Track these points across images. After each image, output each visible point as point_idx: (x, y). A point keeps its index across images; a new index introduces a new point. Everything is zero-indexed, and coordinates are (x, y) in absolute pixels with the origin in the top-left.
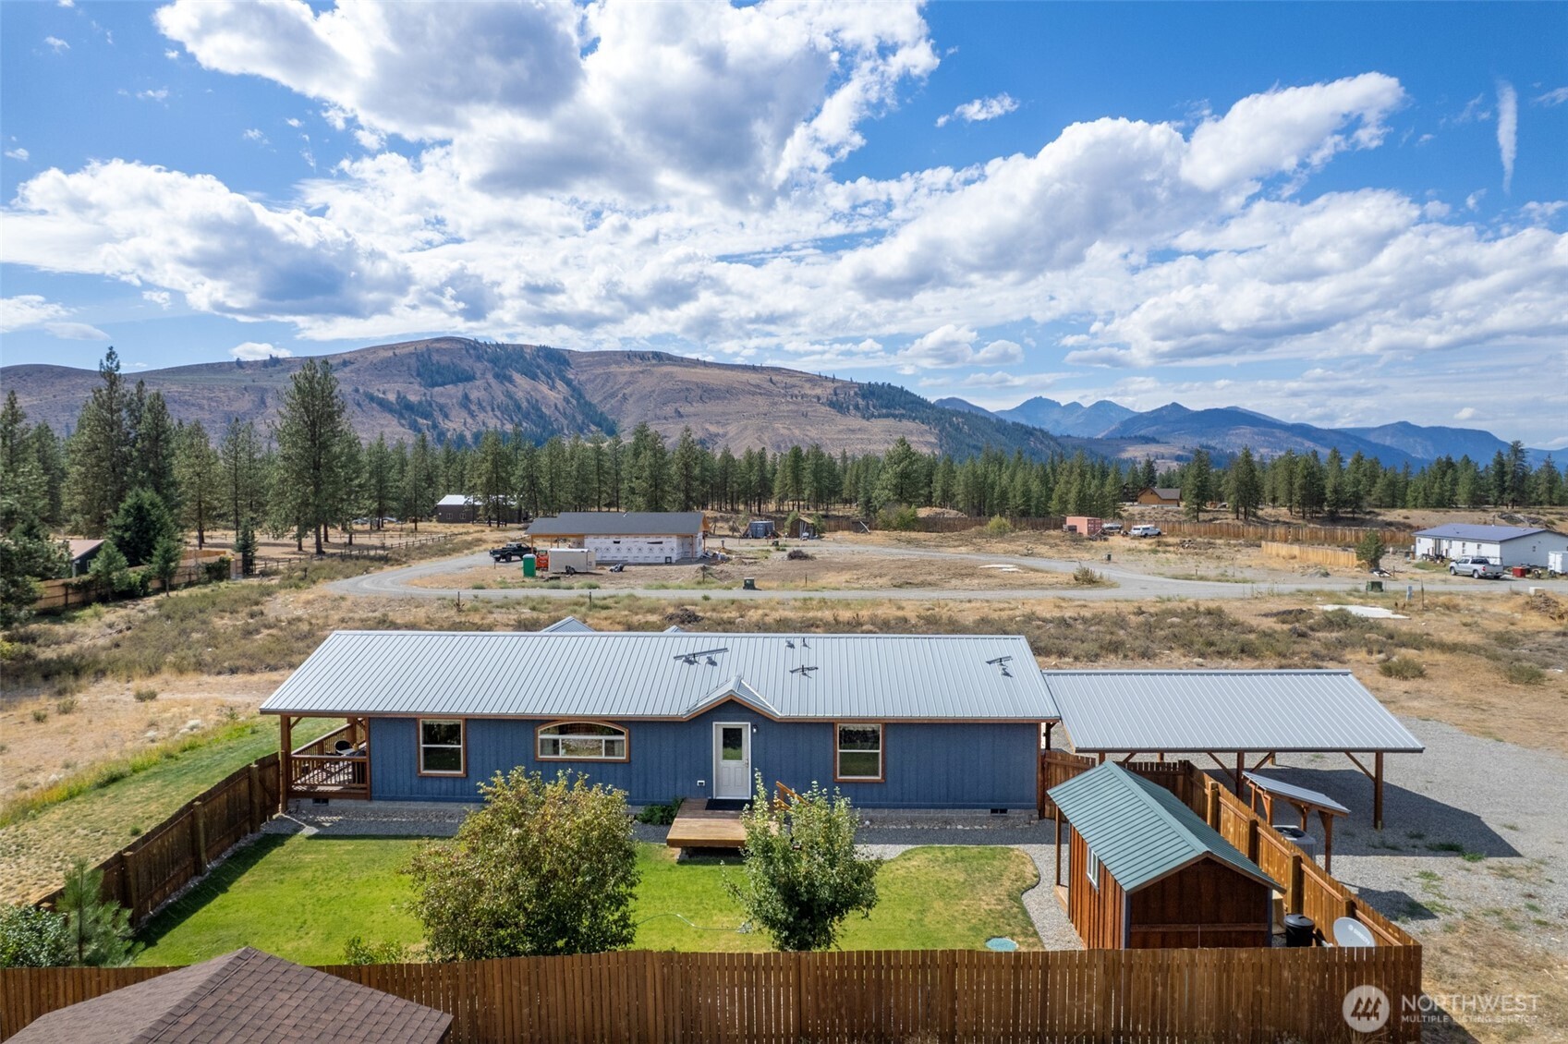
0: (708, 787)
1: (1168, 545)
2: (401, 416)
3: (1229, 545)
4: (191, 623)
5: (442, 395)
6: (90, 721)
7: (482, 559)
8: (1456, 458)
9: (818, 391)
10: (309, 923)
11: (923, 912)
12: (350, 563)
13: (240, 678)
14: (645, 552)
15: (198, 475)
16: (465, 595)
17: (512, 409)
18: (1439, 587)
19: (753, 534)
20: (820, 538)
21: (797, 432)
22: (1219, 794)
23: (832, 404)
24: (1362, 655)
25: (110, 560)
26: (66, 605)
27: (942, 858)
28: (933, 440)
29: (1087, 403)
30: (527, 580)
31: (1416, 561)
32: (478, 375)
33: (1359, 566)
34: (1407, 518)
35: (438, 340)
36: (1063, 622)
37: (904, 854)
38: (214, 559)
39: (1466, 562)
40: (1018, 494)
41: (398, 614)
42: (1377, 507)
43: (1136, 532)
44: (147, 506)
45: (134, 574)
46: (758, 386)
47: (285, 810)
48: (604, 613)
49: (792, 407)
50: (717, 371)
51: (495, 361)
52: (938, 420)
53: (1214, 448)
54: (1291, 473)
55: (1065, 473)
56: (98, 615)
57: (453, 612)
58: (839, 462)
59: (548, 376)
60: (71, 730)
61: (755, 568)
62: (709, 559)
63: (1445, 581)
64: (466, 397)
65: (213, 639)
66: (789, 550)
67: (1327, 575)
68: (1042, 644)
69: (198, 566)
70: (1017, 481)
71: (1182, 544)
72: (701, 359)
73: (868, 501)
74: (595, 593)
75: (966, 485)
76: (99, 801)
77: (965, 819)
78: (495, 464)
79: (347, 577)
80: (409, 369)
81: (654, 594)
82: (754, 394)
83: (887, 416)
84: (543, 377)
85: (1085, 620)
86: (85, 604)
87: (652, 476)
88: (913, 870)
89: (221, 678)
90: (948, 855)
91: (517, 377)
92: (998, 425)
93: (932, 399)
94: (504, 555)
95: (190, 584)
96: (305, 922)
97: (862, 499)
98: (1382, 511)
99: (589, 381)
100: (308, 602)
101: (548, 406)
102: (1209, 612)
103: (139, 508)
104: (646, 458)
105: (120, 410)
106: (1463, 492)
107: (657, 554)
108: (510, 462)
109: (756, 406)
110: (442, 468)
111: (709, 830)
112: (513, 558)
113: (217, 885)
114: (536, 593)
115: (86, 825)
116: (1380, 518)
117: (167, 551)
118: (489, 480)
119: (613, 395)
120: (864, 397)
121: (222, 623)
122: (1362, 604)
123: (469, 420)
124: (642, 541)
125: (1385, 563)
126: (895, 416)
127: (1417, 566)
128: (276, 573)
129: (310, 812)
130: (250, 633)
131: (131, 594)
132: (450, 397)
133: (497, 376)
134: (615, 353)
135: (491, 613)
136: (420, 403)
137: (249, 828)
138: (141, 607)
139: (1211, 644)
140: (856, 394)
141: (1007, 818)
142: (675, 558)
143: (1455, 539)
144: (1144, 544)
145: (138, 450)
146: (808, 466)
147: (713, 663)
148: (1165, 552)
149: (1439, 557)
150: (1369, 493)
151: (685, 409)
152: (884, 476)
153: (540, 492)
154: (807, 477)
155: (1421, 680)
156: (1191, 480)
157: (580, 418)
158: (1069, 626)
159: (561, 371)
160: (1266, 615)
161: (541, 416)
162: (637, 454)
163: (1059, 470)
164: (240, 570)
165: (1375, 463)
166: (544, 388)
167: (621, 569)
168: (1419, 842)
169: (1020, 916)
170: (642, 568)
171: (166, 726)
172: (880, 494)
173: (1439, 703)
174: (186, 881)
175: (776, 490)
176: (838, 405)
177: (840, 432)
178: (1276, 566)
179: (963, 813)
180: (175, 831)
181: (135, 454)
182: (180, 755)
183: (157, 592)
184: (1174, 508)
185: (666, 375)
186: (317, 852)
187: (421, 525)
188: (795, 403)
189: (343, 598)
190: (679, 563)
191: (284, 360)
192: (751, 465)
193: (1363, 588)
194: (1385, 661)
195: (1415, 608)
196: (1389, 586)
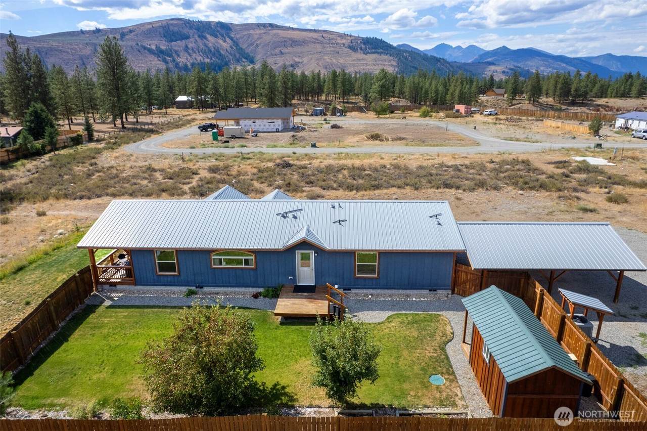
0: (294, 280)
1: (501, 120)
2: (159, 56)
3: (528, 120)
4: (64, 170)
5: (176, 46)
6: (15, 229)
7: (194, 130)
8: (634, 73)
9: (344, 41)
10: (105, 362)
11: (398, 358)
12: (136, 134)
13: (84, 202)
14: (267, 127)
15: (63, 93)
16: (186, 151)
17: (208, 52)
18: (627, 146)
19: (315, 114)
20: (345, 115)
21: (334, 61)
22: (543, 294)
23: (350, 47)
24: (597, 189)
25: (25, 138)
26: (9, 159)
27: (406, 322)
28: (395, 64)
29: (464, 47)
30: (214, 142)
31: (615, 130)
32: (191, 36)
33: (589, 133)
34: (607, 102)
35: (172, 20)
36: (457, 168)
37: (388, 318)
38: (74, 135)
39: (640, 132)
40: (433, 92)
41: (156, 163)
42: (594, 97)
43: (486, 113)
44: (39, 111)
45: (38, 144)
46: (317, 39)
47: (97, 289)
48: (249, 162)
49: (332, 49)
50: (299, 32)
51: (198, 29)
52: (397, 55)
53: (520, 67)
54: (556, 82)
55: (454, 81)
56: (24, 165)
57: (181, 162)
58: (353, 75)
59: (222, 36)
60: (6, 234)
61: (316, 133)
62: (296, 129)
63: (629, 141)
64: (186, 46)
65: (74, 180)
66: (332, 123)
67: (574, 138)
68: (448, 182)
69: (67, 139)
70: (432, 86)
71: (507, 119)
72: (291, 26)
73: (366, 96)
74: (244, 150)
75: (410, 88)
76: (12, 282)
77: (417, 295)
78: (200, 83)
79: (135, 142)
80: (160, 34)
81: (271, 151)
82: (315, 43)
83: (374, 53)
84: (220, 37)
85: (467, 167)
86: (17, 159)
87: (269, 87)
88: (393, 329)
89: (76, 201)
90: (409, 319)
91: (208, 36)
92: (424, 57)
93: (395, 45)
94: (204, 128)
95: (64, 147)
96: (103, 362)
97: (363, 94)
98: (596, 99)
99: (242, 38)
100: (116, 157)
101: (223, 50)
102: (523, 162)
103: (36, 112)
104: (267, 79)
105: (21, 63)
106: (634, 91)
107: (272, 127)
108: (206, 81)
109: (316, 49)
110: (177, 83)
111: (295, 306)
112: (209, 130)
113: (63, 338)
114: (218, 151)
115: (5, 298)
116: (595, 103)
117: (51, 133)
118: (197, 90)
119: (252, 44)
120: (364, 44)
121: (79, 169)
122: (594, 156)
123: (189, 57)
124: (265, 121)
125: (602, 132)
126: (378, 53)
127: (616, 132)
128: (103, 140)
129: (108, 291)
130: (90, 175)
131: (38, 153)
132: (179, 47)
133: (199, 36)
134: (252, 24)
135: (198, 162)
136: (166, 49)
137: (78, 302)
138: (42, 160)
139: (526, 183)
140: (361, 42)
141: (436, 294)
142: (280, 129)
143: (636, 119)
144: (490, 119)
145: (32, 83)
146: (340, 79)
147: (295, 217)
148: (500, 124)
149: (627, 128)
150: (591, 91)
151: (285, 50)
152: (374, 87)
153: (220, 95)
154: (339, 84)
155: (625, 204)
156: (510, 85)
157: (238, 55)
158: (460, 170)
159: (228, 33)
160: (549, 163)
161: (220, 55)
162: (262, 76)
163: (451, 80)
164: (87, 139)
165: (596, 76)
166: (221, 42)
167: (256, 135)
168: (636, 312)
169: (445, 361)
170: (266, 134)
171: (49, 232)
172: (373, 95)
173: (636, 219)
174: (49, 334)
175: (325, 90)
176: (353, 48)
177: (353, 60)
178: (550, 132)
179: (415, 292)
180: (39, 314)
181: (31, 85)
182: (52, 253)
183: (50, 152)
184: (502, 98)
185: (275, 35)
186: (111, 317)
187: (169, 110)
188: (333, 47)
189: (131, 155)
190: (282, 131)
191: (102, 30)
192: (314, 79)
193: (593, 146)
194: (608, 193)
195: (618, 159)
196: (605, 145)
